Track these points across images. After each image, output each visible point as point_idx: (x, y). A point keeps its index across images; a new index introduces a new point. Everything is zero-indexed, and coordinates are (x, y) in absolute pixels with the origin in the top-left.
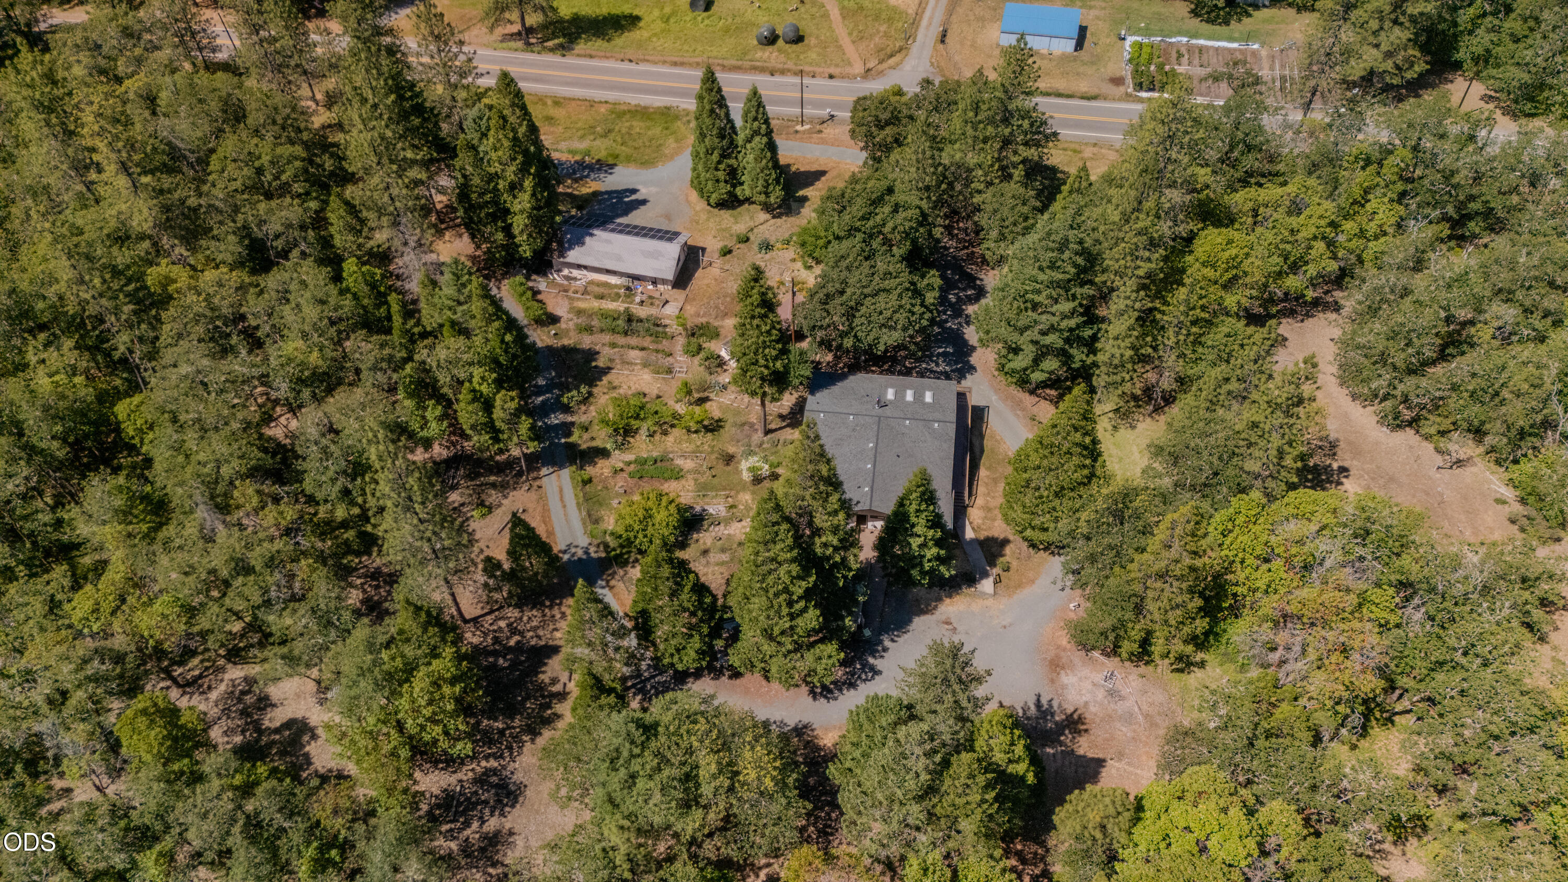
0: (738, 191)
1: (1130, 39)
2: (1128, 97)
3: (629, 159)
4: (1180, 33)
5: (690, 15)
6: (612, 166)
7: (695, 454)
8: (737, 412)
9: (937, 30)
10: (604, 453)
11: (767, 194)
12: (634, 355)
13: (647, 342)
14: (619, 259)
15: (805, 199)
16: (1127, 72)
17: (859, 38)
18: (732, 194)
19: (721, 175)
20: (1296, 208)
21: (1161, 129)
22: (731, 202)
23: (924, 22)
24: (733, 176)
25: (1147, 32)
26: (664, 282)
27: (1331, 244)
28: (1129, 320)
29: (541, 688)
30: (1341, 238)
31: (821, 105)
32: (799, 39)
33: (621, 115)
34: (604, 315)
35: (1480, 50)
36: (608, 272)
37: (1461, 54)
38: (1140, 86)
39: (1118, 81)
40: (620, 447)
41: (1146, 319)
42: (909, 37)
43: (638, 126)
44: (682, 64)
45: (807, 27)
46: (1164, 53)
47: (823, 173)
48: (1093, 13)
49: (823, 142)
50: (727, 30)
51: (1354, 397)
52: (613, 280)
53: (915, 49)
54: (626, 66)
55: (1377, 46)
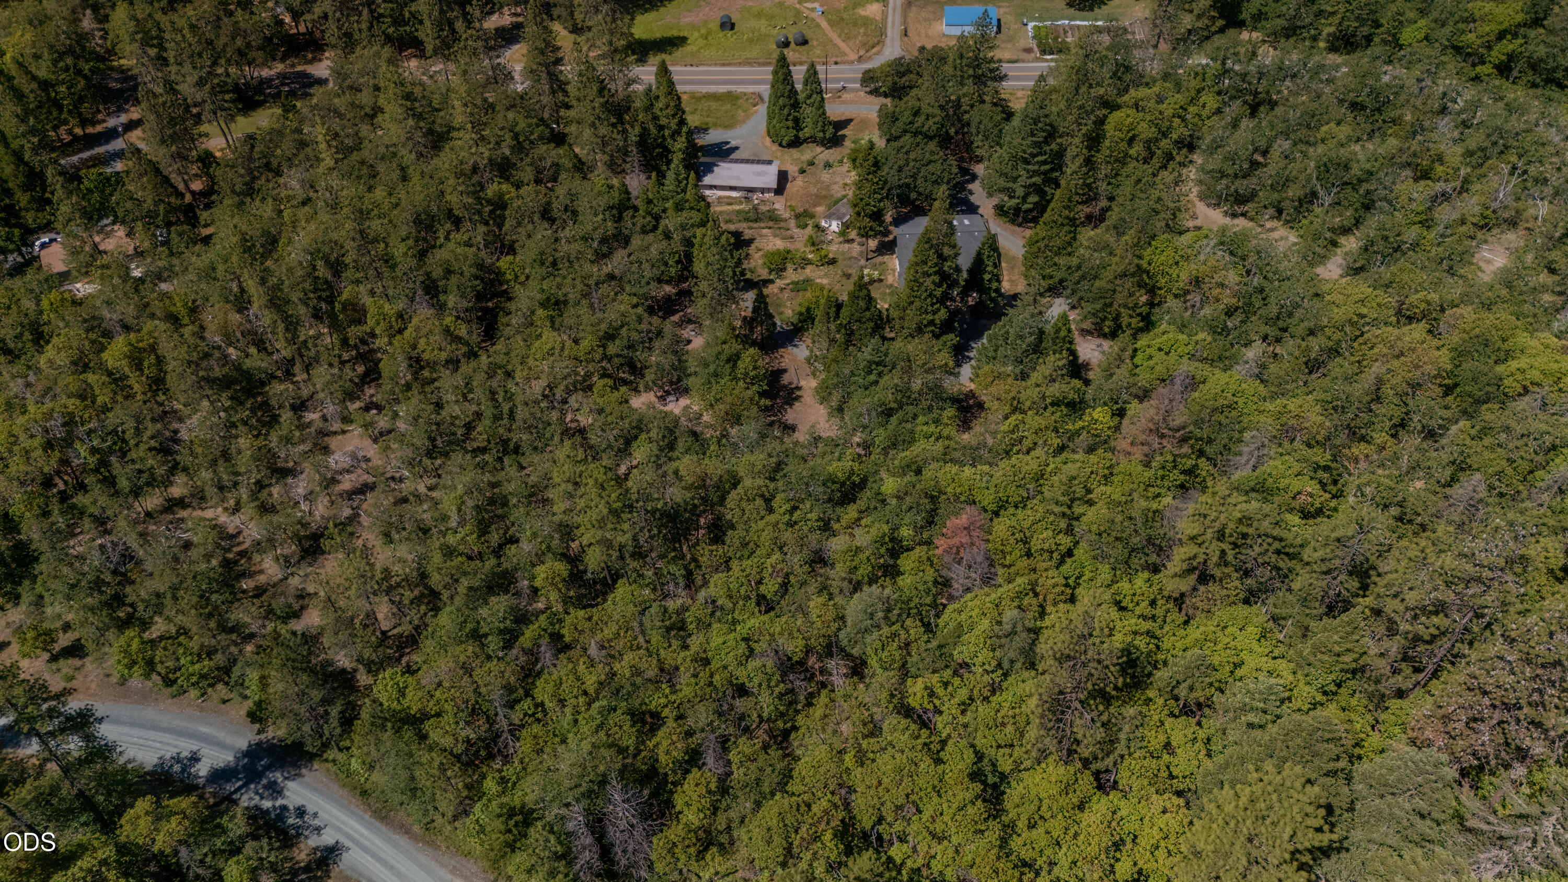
0: (801, 134)
1: (1031, 25)
2: (1037, 60)
3: (715, 125)
4: (1062, 18)
5: (721, 34)
6: (707, 129)
7: (826, 275)
8: (843, 253)
9: (899, 28)
10: (772, 281)
11: (824, 132)
12: (765, 231)
13: (771, 224)
14: (738, 178)
15: (844, 136)
16: (1033, 44)
17: (846, 39)
18: (797, 137)
19: (790, 123)
20: (1160, 100)
21: (1081, 52)
22: (795, 143)
23: (889, 24)
24: (798, 124)
25: (1041, 19)
26: (768, 190)
27: (1183, 120)
28: (1080, 161)
29: (784, 386)
30: (1189, 117)
31: (837, 81)
32: (805, 42)
33: (699, 99)
34: (739, 212)
35: (1254, 11)
36: (732, 188)
37: (1245, 15)
38: (1044, 52)
39: (1029, 50)
40: (780, 277)
41: (1088, 161)
42: (882, 33)
43: (714, 105)
44: (729, 65)
45: (809, 35)
46: (1055, 32)
47: (851, 120)
48: (1002, 10)
49: (844, 102)
50: (751, 41)
51: (1208, 205)
52: (734, 194)
53: (888, 41)
54: (689, 68)
55: (1191, 12)
